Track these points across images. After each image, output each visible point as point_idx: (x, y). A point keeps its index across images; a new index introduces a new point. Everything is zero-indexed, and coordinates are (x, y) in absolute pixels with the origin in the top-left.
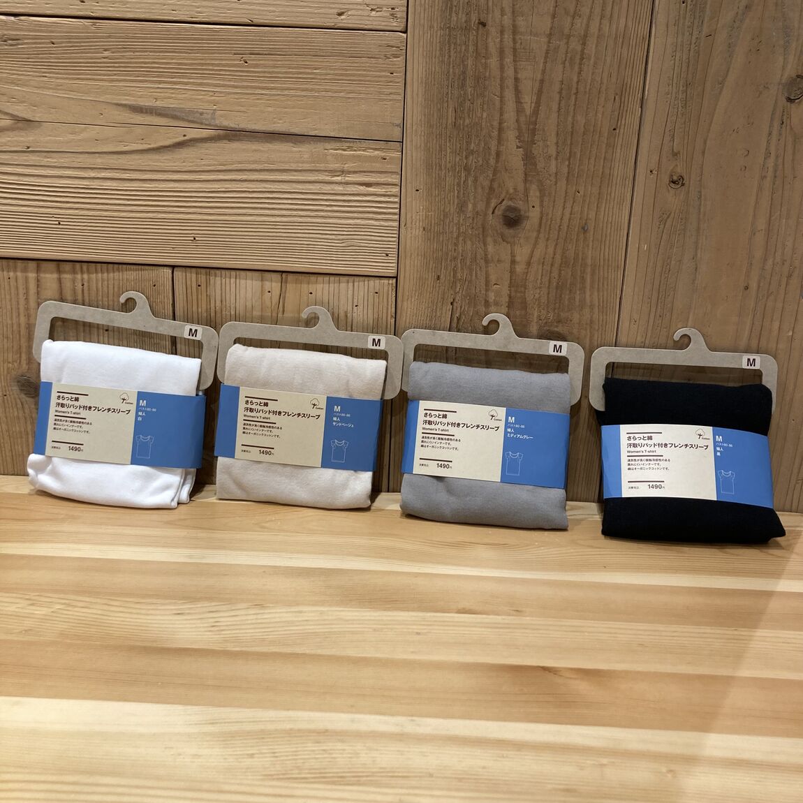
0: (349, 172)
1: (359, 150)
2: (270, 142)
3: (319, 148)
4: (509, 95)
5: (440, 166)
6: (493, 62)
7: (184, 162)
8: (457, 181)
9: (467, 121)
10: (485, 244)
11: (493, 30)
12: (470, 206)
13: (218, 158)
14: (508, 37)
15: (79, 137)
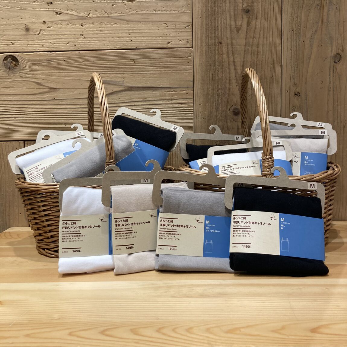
0: (174, 100)
1: (178, 91)
2: (145, 91)
3: (162, 92)
4: (232, 67)
5: (208, 95)
6: (225, 56)
7: (113, 100)
8: (214, 100)
9: (217, 78)
10: (227, 122)
11: (224, 45)
12: (220, 109)
13: (126, 97)
14: (230, 47)
15: (73, 93)
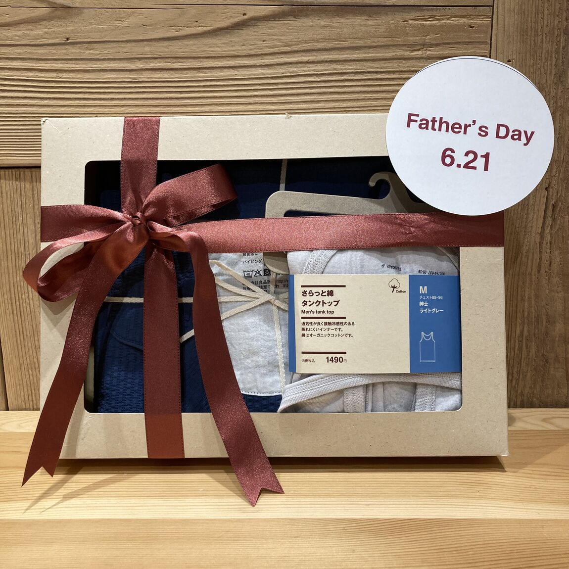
0: (431, 45)
1: (443, 19)
2: (342, 16)
7: (243, 45)
